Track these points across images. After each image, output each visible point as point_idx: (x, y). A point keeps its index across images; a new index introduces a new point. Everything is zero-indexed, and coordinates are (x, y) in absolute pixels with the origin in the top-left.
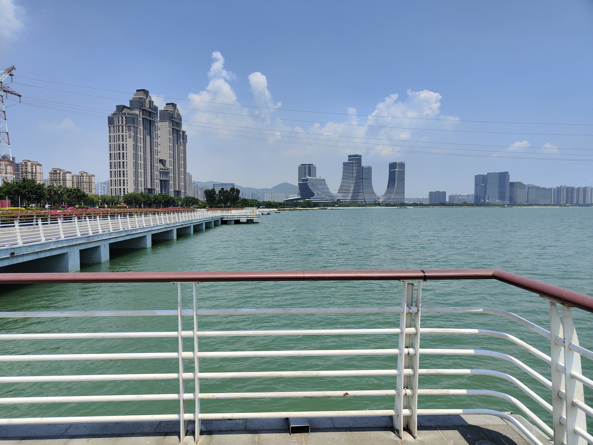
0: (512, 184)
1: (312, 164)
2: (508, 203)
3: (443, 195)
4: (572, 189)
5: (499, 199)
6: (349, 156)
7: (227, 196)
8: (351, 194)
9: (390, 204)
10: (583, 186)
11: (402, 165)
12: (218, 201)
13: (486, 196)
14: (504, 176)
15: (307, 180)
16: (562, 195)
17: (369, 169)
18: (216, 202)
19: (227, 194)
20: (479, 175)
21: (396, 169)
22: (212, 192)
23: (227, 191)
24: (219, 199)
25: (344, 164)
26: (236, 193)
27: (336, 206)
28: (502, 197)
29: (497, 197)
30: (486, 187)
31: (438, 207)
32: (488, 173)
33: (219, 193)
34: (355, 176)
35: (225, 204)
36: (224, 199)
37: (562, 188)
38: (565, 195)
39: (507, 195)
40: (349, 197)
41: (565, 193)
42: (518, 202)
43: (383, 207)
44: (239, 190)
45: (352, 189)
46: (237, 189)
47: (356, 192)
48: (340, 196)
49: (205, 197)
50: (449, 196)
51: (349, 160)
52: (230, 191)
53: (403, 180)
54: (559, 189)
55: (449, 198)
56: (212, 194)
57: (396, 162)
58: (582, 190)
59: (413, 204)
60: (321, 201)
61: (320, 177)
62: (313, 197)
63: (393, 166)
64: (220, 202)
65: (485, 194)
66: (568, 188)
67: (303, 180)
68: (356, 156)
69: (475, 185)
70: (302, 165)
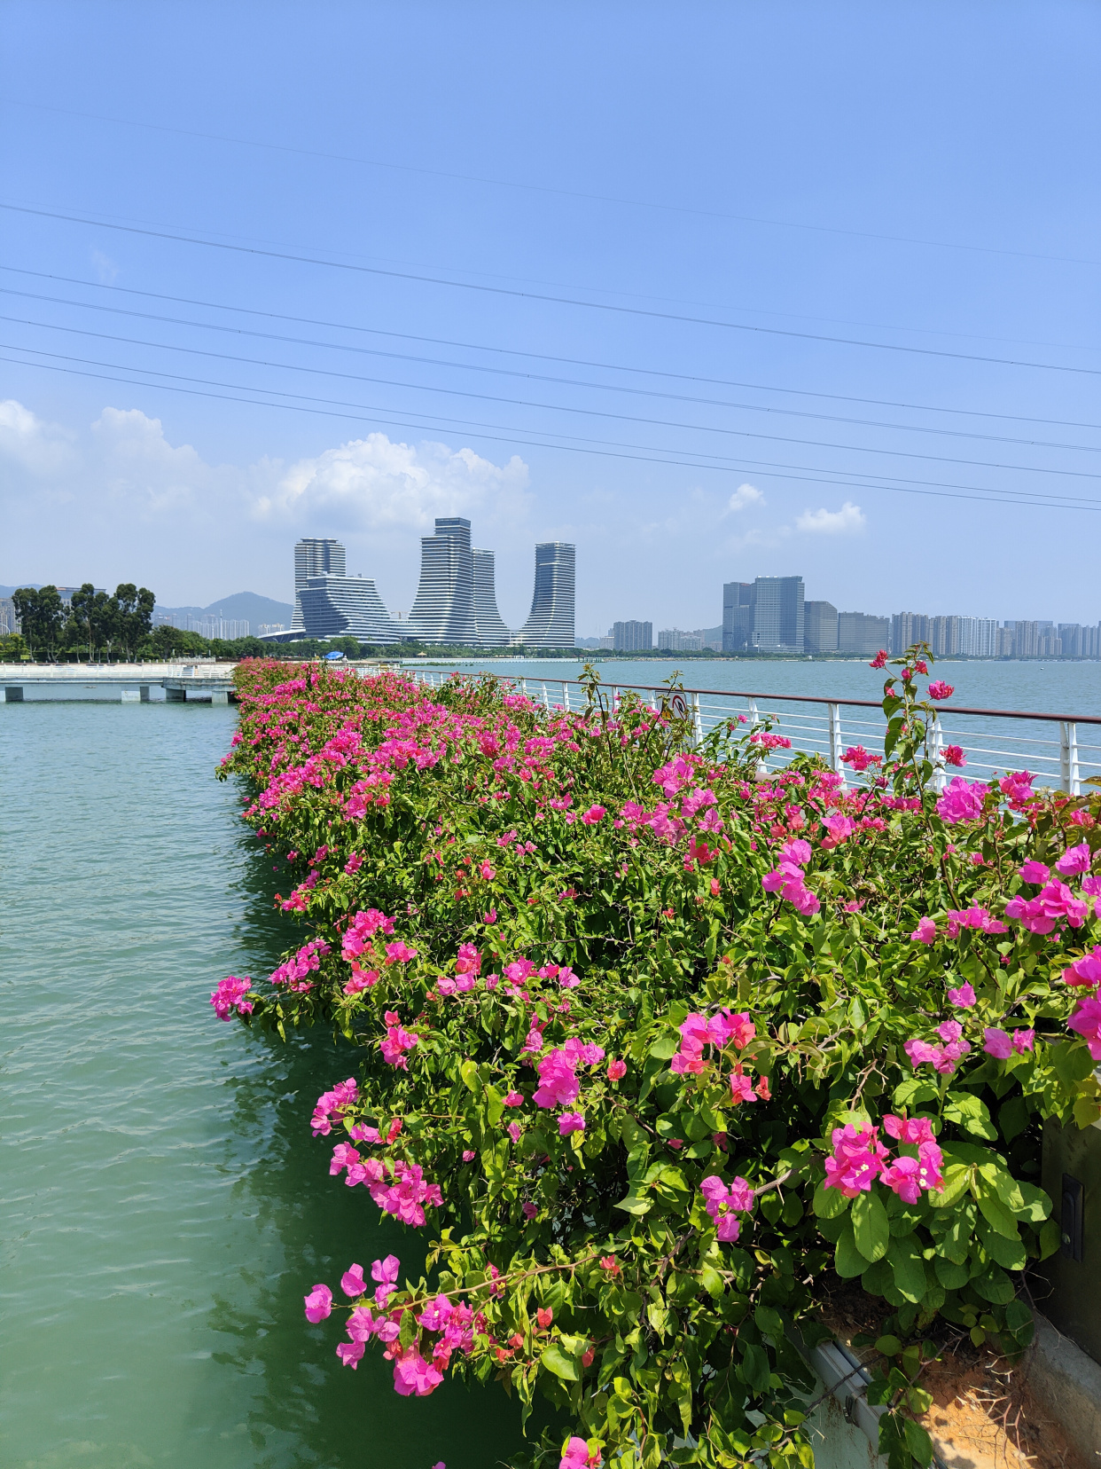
0: (808, 605)
1: (335, 541)
2: (800, 650)
3: (645, 631)
4: (924, 619)
5: (781, 642)
6: (438, 522)
7: (106, 613)
8: (445, 623)
9: (548, 652)
10: (945, 614)
11: (569, 552)
12: (72, 631)
13: (754, 635)
14: (791, 586)
15: (324, 582)
16: (904, 633)
17: (488, 559)
18: (60, 636)
19: (106, 607)
20: (734, 584)
21: (554, 560)
22: (43, 598)
23: (103, 597)
24: (75, 624)
25: (425, 542)
26: (140, 603)
27: (422, 654)
28: (787, 636)
29: (778, 637)
30: (752, 610)
31: (658, 659)
32: (757, 580)
33: (74, 604)
34: (454, 575)
35: (100, 644)
36: (93, 627)
37: (904, 619)
38: (910, 634)
39: (800, 632)
40: (440, 632)
41: (910, 628)
42: (823, 647)
43: (532, 660)
44: (152, 596)
45: (447, 609)
46: (143, 590)
47: (459, 618)
48: (415, 630)
49: (18, 615)
50: (660, 633)
51: (438, 531)
52: (118, 595)
53: (572, 589)
54: (898, 620)
55: (660, 638)
56: (47, 605)
57: (553, 544)
58: (943, 623)
59: (601, 651)
60: (368, 640)
61: (360, 575)
62: (343, 629)
63: (545, 553)
64: (75, 635)
65: (752, 629)
66: (915, 618)
67: (312, 583)
68: (457, 521)
69: (725, 607)
70: (304, 541)
